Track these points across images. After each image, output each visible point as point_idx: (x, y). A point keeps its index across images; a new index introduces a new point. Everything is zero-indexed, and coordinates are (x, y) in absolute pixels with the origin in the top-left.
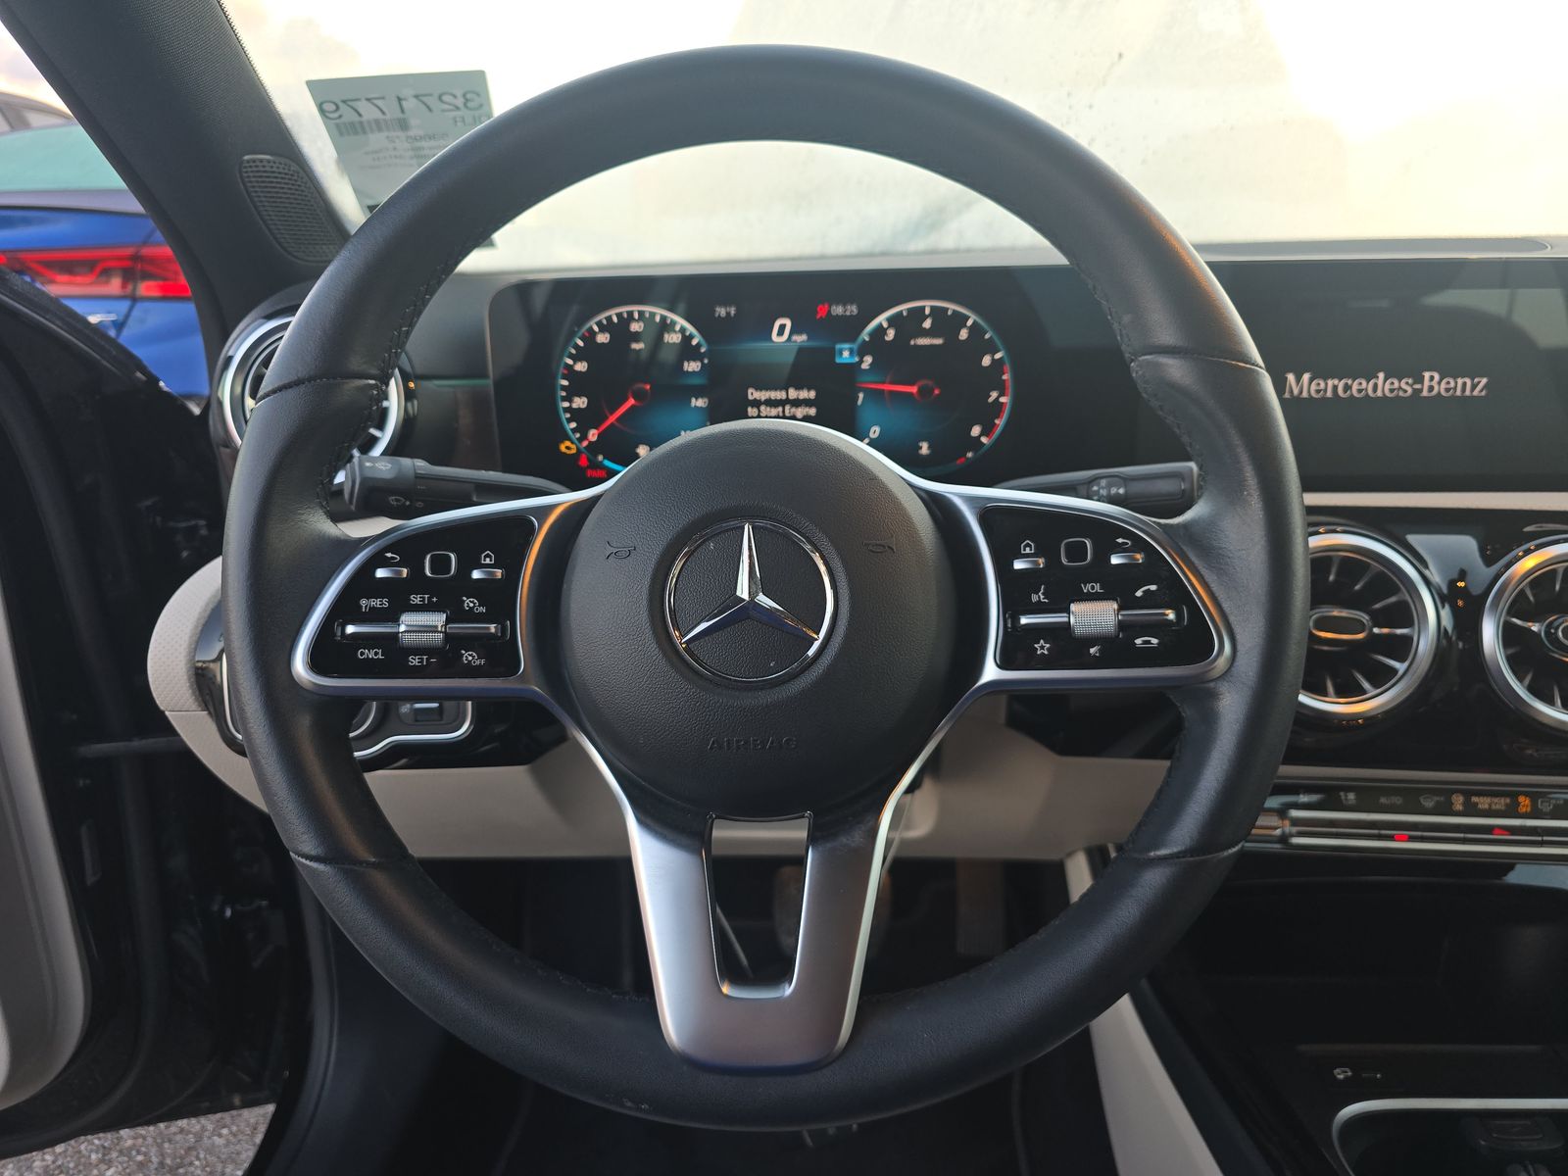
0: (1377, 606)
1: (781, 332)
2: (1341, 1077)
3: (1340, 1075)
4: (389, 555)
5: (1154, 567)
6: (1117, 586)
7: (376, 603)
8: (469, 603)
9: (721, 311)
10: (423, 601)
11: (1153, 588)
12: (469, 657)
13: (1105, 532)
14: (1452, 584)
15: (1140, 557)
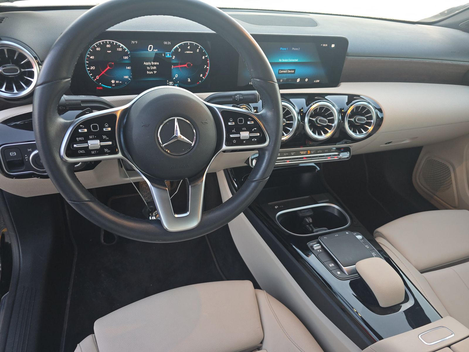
0: (287, 117)
1: (150, 49)
2: (276, 208)
3: (276, 207)
4: (81, 126)
5: (256, 124)
6: (249, 129)
7: (80, 139)
8: (104, 137)
9: (133, 42)
10: (93, 137)
11: (256, 129)
12: (106, 150)
13: (246, 117)
14: (300, 110)
15: (253, 122)
